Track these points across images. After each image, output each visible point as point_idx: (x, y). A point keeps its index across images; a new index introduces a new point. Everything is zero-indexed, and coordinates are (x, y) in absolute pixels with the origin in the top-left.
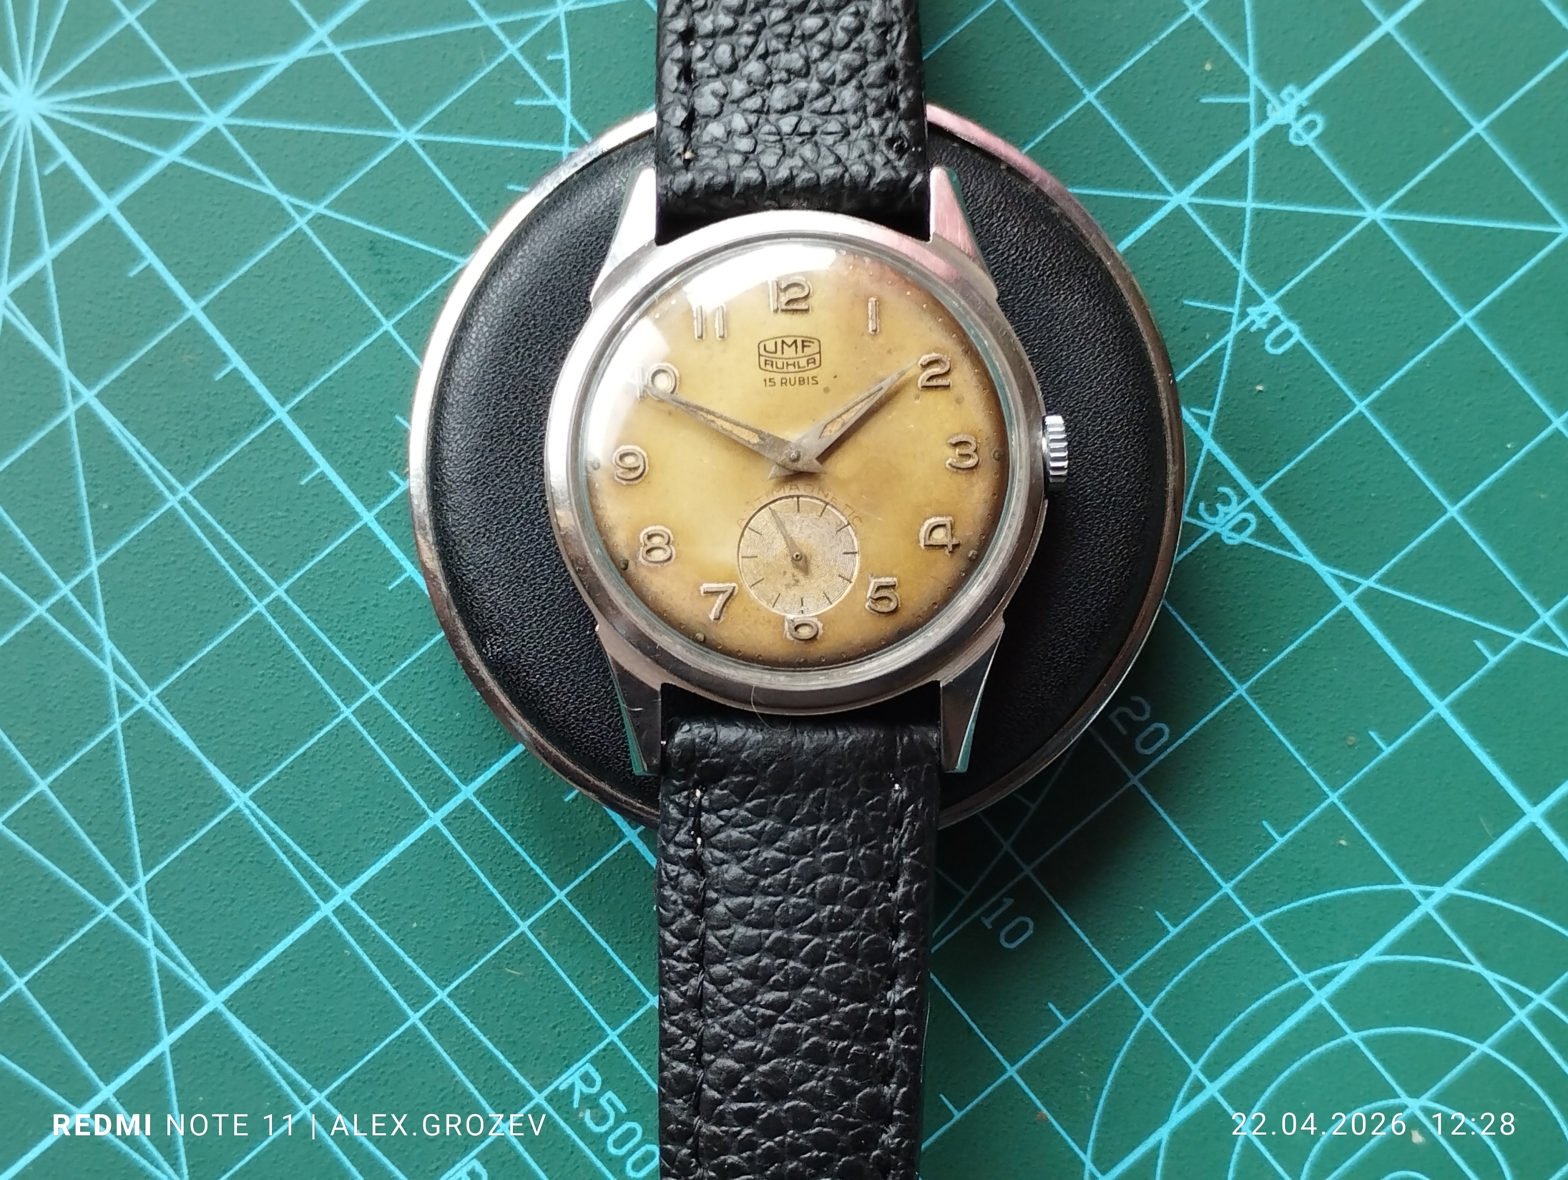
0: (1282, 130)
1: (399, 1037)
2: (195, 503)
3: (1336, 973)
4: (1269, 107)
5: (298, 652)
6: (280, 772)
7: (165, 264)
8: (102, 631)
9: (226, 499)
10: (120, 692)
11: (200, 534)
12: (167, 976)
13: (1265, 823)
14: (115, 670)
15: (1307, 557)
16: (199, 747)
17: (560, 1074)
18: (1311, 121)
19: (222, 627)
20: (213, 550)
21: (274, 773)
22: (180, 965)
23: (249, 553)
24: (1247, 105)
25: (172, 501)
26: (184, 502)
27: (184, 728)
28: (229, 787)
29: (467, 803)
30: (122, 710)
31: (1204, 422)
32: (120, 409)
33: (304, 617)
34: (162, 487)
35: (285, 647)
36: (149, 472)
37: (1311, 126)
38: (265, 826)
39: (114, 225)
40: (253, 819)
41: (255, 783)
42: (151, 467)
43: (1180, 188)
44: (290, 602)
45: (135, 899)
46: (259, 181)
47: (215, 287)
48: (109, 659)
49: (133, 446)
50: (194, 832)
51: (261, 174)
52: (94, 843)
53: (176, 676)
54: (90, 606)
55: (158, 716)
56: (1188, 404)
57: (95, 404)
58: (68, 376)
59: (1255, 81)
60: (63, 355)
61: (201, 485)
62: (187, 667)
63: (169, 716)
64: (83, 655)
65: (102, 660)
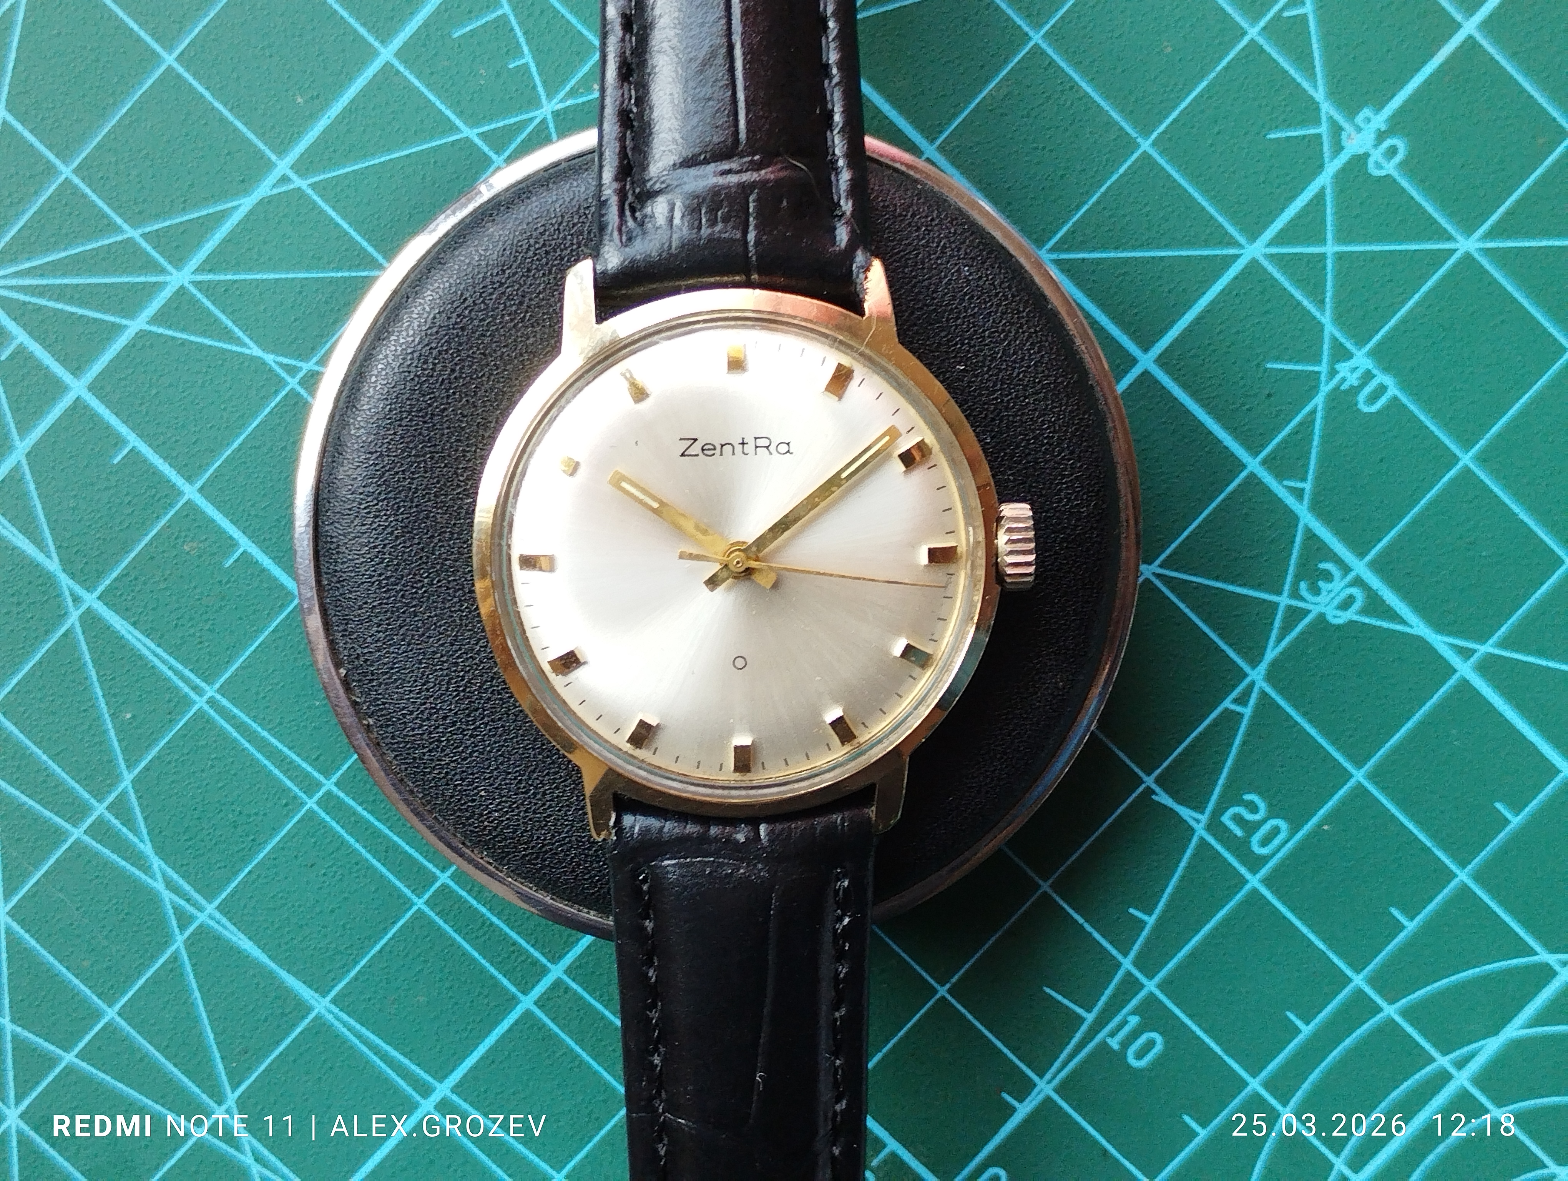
0: (1359, 161)
2: (225, 702)
3: (1474, 1054)
4: (1344, 136)
6: (359, 972)
7: (149, 446)
9: (257, 694)
10: (176, 909)
11: (234, 734)
13: (1392, 910)
14: (167, 886)
15: (1419, 627)
16: (269, 957)
18: (1391, 147)
19: (274, 829)
20: (252, 750)
21: (352, 974)
23: (290, 749)
24: (1319, 136)
25: (200, 703)
26: (212, 702)
27: (250, 938)
28: (306, 993)
29: (558, 983)
30: (182, 928)
31: (1299, 494)
32: (126, 609)
33: (359, 809)
34: (187, 689)
35: (343, 842)
36: (170, 673)
37: (1391, 153)
38: (351, 1029)
39: (88, 409)
40: (337, 1023)
41: (333, 987)
42: (171, 668)
43: (1253, 237)
44: (342, 795)
46: (239, 342)
47: (208, 465)
48: (159, 875)
49: (148, 648)
50: (278, 1043)
51: (240, 334)
52: (175, 1065)
53: (233, 885)
54: (129, 822)
55: (220, 929)
56: (1280, 476)
57: (99, 607)
58: (65, 580)
59: (1326, 108)
60: (55, 558)
61: (227, 682)
62: (242, 875)
63: (233, 929)
64: (131, 875)
65: (152, 877)
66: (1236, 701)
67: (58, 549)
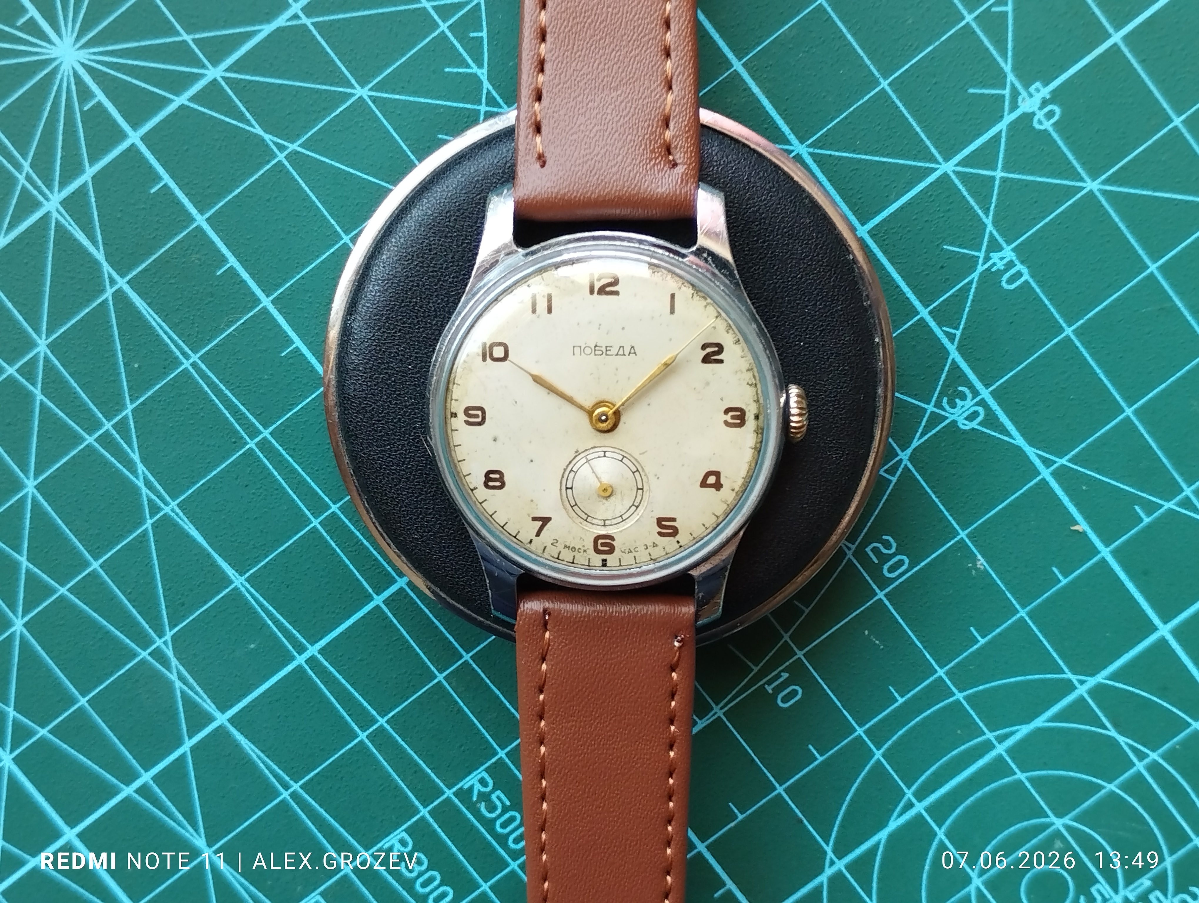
0: (1028, 117)
1: (352, 748)
2: (203, 367)
3: (1012, 733)
4: (1020, 98)
5: (279, 477)
6: (267, 563)
7: (177, 184)
8: (136, 457)
9: (226, 364)
10: (150, 501)
11: (206, 389)
12: (188, 701)
13: (972, 629)
14: (146, 485)
15: (1020, 441)
16: (208, 543)
17: (464, 778)
18: (1051, 111)
19: (224, 458)
20: (217, 401)
21: (262, 563)
22: (197, 693)
23: (243, 405)
24: (1003, 96)
25: (186, 364)
26: (194, 365)
27: (197, 529)
28: (230, 572)
29: (401, 591)
30: (152, 514)
31: (951, 338)
32: (147, 294)
33: (284, 452)
34: (178, 353)
35: (271, 474)
36: (169, 341)
37: (1050, 115)
38: (256, 600)
39: (138, 152)
40: (247, 595)
41: (249, 570)
42: (170, 337)
43: (947, 159)
44: (274, 441)
45: (163, 647)
46: (249, 123)
47: (216, 204)
48: (141, 477)
49: (156, 322)
50: (205, 603)
51: (250, 118)
52: (134, 607)
53: (190, 491)
54: (127, 438)
55: (178, 520)
56: (941, 324)
57: (127, 289)
58: (106, 268)
59: (1011, 77)
60: (102, 251)
61: (207, 353)
62: (198, 485)
63: (186, 520)
64: (122, 474)
65: (137, 477)
66: (887, 471)
67: (104, 244)
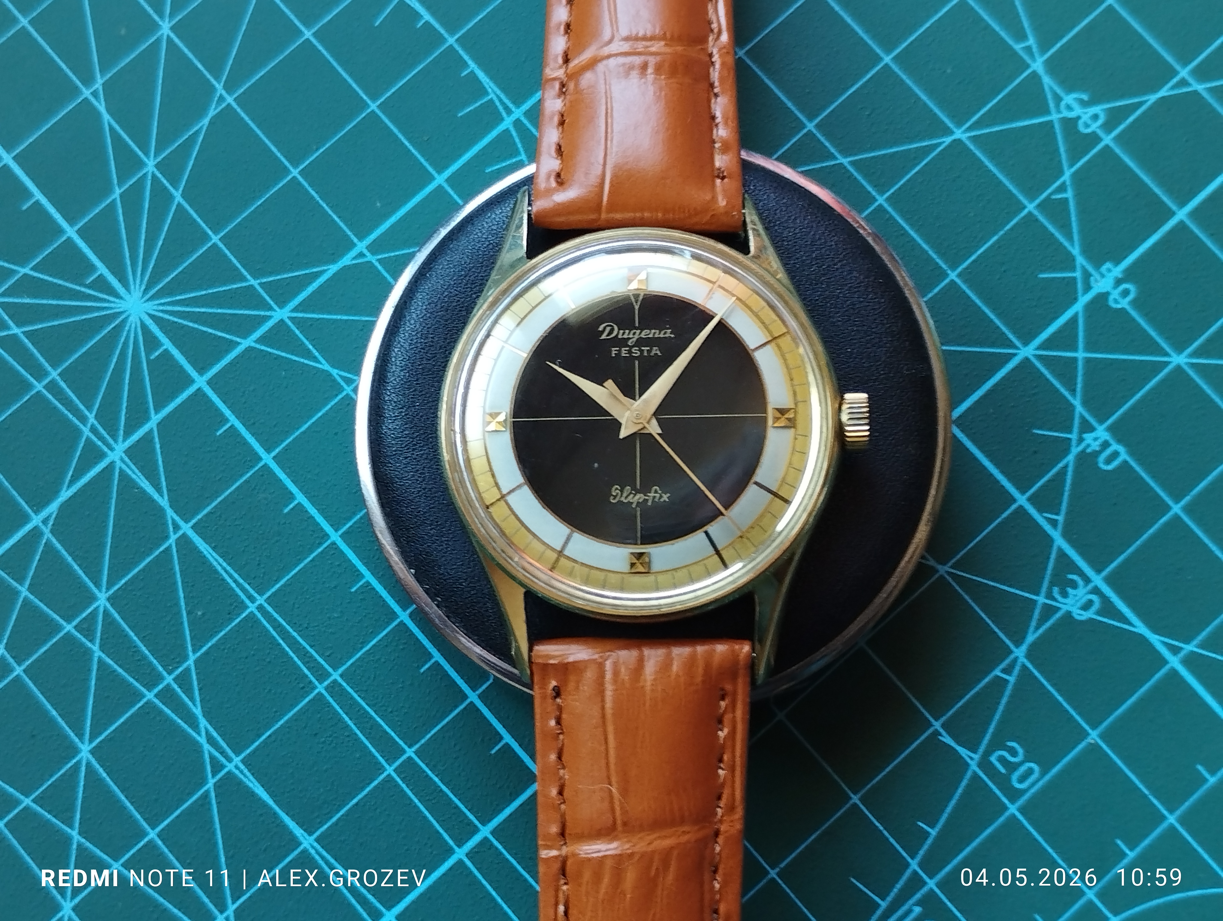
0: (1103, 297)
2: (270, 609)
4: (1092, 279)
5: (350, 723)
6: (339, 819)
7: (244, 424)
8: (198, 711)
9: (293, 605)
10: (212, 758)
11: (273, 632)
13: (1119, 842)
14: (208, 741)
15: (1141, 628)
16: (274, 801)
18: (1126, 290)
19: (292, 705)
20: (284, 645)
21: (334, 819)
23: (311, 647)
24: (1074, 279)
25: (252, 608)
26: (260, 608)
27: (263, 786)
28: (298, 832)
29: (485, 841)
30: (215, 773)
31: (1054, 523)
32: (210, 537)
33: (355, 696)
34: (243, 597)
35: (341, 720)
36: (233, 585)
37: (1126, 293)
39: (205, 395)
40: (317, 857)
41: (319, 828)
42: (235, 581)
43: (1026, 343)
44: (344, 684)
46: (316, 360)
47: (283, 441)
48: (203, 733)
49: (221, 565)
51: (317, 354)
53: (257, 744)
54: (189, 692)
55: (242, 777)
56: (1041, 510)
57: (191, 534)
58: (170, 513)
59: (1080, 260)
60: (166, 497)
61: (274, 594)
62: (264, 737)
63: (251, 777)
64: (183, 731)
65: (199, 733)
66: (1004, 671)
67: (169, 491)
